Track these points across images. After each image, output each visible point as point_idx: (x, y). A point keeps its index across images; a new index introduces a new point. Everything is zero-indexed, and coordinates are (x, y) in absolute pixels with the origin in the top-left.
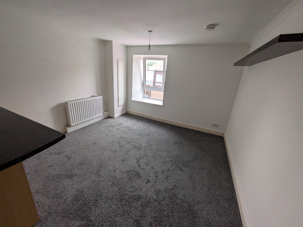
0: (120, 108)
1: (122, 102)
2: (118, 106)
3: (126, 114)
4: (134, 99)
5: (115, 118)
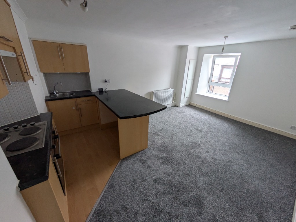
0: (186, 100)
1: (187, 95)
2: (184, 98)
3: (190, 105)
4: (198, 92)
5: (180, 107)
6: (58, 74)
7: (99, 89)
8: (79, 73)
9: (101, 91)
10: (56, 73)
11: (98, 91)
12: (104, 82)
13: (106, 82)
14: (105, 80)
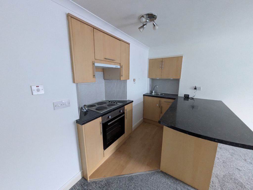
6: (158, 79)
7: (185, 95)
8: (172, 79)
9: (187, 97)
10: (157, 79)
11: (184, 96)
12: (194, 88)
13: (195, 89)
14: (195, 87)
